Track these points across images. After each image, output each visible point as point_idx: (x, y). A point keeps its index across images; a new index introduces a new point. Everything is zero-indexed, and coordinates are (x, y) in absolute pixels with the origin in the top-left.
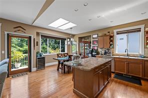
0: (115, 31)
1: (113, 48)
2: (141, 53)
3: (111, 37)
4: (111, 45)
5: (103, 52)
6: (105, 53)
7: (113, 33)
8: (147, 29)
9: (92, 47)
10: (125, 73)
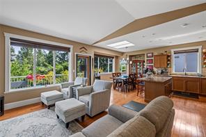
0: (172, 51)
1: (170, 67)
2: (198, 72)
3: (168, 56)
4: (168, 64)
5: (160, 72)
6: (162, 72)
7: (170, 53)
8: (204, 51)
9: (145, 67)
10: (184, 91)
